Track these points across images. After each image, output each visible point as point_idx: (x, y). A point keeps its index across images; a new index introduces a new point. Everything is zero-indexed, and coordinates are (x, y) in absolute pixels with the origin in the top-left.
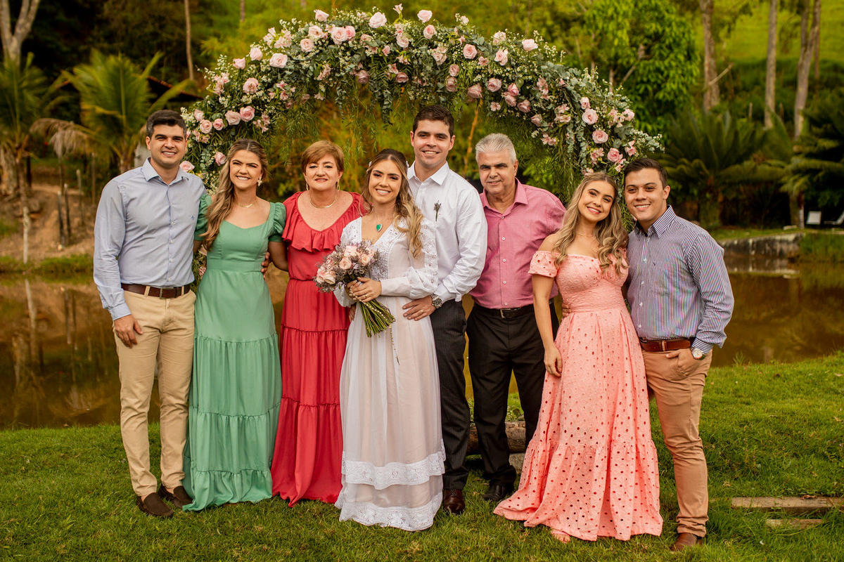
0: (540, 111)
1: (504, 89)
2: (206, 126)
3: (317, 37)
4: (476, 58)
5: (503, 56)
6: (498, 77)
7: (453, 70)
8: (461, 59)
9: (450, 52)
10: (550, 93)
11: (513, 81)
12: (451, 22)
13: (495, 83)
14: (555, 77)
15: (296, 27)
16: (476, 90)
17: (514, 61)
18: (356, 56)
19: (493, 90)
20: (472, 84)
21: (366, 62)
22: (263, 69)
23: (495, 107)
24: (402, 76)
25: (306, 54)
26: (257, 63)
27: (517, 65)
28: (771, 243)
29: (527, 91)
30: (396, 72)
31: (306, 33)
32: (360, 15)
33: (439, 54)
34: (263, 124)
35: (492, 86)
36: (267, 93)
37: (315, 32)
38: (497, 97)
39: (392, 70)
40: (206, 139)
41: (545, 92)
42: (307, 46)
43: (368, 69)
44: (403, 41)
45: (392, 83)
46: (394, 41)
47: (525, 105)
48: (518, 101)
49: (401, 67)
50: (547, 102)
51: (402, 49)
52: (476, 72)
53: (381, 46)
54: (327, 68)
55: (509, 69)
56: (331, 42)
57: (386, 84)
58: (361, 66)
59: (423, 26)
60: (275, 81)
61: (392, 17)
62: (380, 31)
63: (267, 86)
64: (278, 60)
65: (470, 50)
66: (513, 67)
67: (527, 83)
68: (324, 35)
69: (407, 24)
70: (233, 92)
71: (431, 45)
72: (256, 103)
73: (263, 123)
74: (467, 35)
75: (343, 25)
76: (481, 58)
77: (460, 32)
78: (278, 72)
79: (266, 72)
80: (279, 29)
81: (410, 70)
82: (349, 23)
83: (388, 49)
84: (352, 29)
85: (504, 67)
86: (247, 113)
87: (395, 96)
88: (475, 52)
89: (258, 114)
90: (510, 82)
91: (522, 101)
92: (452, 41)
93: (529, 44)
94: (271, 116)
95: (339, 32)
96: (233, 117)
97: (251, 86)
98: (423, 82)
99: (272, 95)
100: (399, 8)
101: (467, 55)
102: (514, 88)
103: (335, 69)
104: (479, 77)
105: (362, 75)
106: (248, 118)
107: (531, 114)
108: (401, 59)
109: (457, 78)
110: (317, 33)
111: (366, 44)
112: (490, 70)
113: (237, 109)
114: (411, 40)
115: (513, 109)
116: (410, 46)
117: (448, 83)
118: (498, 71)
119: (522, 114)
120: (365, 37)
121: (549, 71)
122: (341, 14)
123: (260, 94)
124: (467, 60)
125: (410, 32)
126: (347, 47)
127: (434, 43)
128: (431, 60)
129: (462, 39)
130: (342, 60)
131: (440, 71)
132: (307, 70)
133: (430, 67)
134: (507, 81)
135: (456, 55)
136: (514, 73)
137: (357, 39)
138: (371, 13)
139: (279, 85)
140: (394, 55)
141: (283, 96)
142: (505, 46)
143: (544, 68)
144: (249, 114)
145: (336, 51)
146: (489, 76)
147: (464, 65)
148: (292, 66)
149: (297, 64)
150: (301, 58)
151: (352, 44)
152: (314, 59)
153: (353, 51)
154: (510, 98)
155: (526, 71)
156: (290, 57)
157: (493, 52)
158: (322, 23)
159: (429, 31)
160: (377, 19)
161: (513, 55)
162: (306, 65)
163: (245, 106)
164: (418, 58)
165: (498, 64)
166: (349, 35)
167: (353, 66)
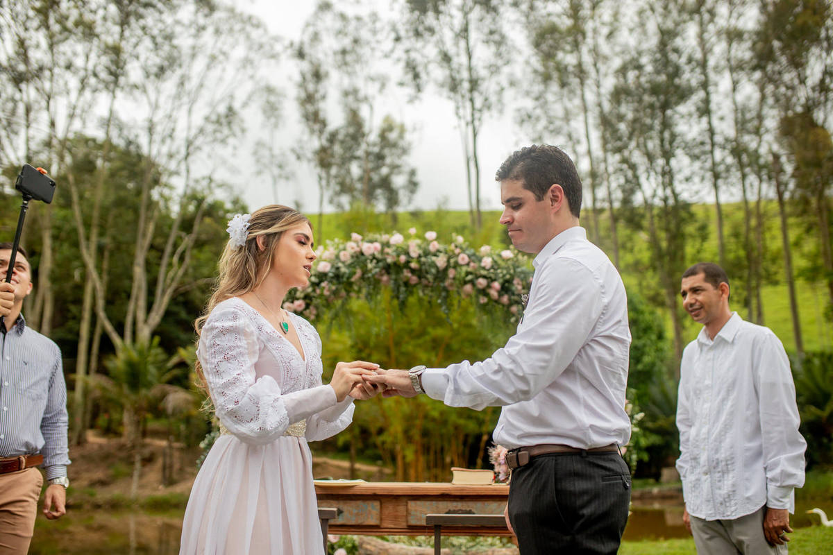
0: (516, 302)
1: (489, 286)
3: (353, 251)
4: (468, 264)
5: (487, 262)
6: (484, 277)
7: (451, 273)
8: (457, 265)
9: (448, 261)
10: (524, 289)
11: (495, 280)
12: (450, 240)
13: (482, 282)
14: (527, 277)
15: (338, 244)
16: (468, 287)
17: (495, 265)
18: (381, 264)
19: (480, 287)
20: (466, 283)
21: (388, 269)
22: (313, 272)
23: (483, 300)
24: (414, 279)
25: (343, 263)
27: (498, 268)
29: (506, 288)
30: (409, 275)
31: (345, 249)
32: (385, 237)
33: (441, 261)
35: (480, 284)
36: (314, 291)
37: (351, 247)
38: (484, 292)
39: (406, 274)
41: (520, 287)
42: (346, 256)
43: (388, 273)
44: (414, 252)
45: (406, 284)
46: (407, 253)
47: (505, 299)
48: (500, 294)
49: (413, 271)
51: (412, 258)
52: (468, 273)
53: (398, 256)
54: (359, 272)
55: (492, 271)
56: (362, 254)
57: (401, 283)
58: (384, 271)
59: (428, 242)
60: (321, 281)
61: (407, 237)
62: (398, 247)
63: (314, 285)
64: (324, 267)
65: (463, 259)
66: (494, 269)
67: (506, 281)
68: (357, 249)
69: (418, 241)
71: (435, 255)
72: (306, 297)
73: (310, 313)
74: (461, 248)
75: (371, 242)
76: (472, 264)
77: (456, 247)
78: (322, 276)
79: (315, 275)
81: (419, 273)
82: (376, 241)
83: (403, 258)
84: (378, 245)
85: (488, 270)
88: (467, 259)
89: (307, 306)
90: (494, 280)
91: (503, 295)
92: (451, 254)
93: (507, 254)
94: (317, 307)
95: (369, 248)
96: (289, 307)
98: (429, 282)
100: (412, 231)
101: (461, 262)
102: (497, 285)
103: (365, 271)
104: (470, 277)
105: (385, 278)
106: (300, 308)
107: (511, 304)
108: (413, 265)
109: (454, 278)
110: (353, 248)
111: (388, 254)
112: (478, 273)
113: (292, 302)
114: (421, 252)
115: (497, 302)
116: (420, 256)
117: (447, 283)
118: (483, 272)
119: (503, 305)
120: (387, 250)
121: (522, 272)
122: (371, 236)
123: (310, 290)
124: (461, 265)
125: (419, 247)
126: (374, 257)
127: (438, 254)
128: (434, 265)
129: (457, 251)
130: (370, 266)
131: (442, 274)
132: (344, 273)
133: (433, 271)
134: (491, 280)
135: (452, 261)
136: (496, 274)
137: (382, 252)
138: (393, 235)
139: (323, 284)
140: (408, 262)
141: (326, 293)
142: (489, 255)
143: (519, 270)
144: (300, 306)
145: (366, 260)
146: (477, 277)
147: (458, 269)
148: (333, 270)
149: (338, 268)
150: (340, 265)
151: (378, 256)
152: (350, 266)
153: (378, 261)
154: (494, 293)
155: (505, 272)
156: (333, 266)
157: (480, 260)
158: (356, 242)
159: (434, 246)
160: (396, 239)
161: (495, 262)
162: (343, 270)
163: (298, 299)
164: (424, 264)
165: (484, 268)
166: (376, 248)
167: (377, 270)
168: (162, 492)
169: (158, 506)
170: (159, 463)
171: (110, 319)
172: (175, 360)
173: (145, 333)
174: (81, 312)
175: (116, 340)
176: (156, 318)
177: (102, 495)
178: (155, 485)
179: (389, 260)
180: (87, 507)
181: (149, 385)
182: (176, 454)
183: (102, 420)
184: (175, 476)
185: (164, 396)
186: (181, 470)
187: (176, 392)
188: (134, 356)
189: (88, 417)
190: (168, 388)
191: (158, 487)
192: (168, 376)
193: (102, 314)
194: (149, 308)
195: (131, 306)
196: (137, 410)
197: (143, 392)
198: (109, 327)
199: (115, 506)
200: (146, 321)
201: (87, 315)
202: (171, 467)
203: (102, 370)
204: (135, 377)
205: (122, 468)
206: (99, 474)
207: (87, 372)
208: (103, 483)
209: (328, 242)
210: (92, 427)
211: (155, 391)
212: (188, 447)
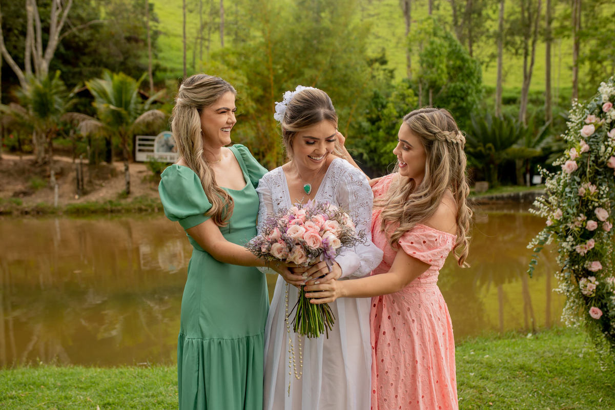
168: (79, 201)
169: (78, 212)
170: (72, 176)
171: (10, 52)
172: (77, 90)
173: (43, 66)
175: (20, 72)
176: (50, 52)
177: (28, 203)
178: (72, 195)
180: (16, 213)
181: (56, 112)
182: (85, 169)
184: (86, 188)
185: (74, 122)
186: (90, 182)
187: (84, 120)
190: (76, 115)
191: (74, 197)
192: (70, 104)
194: (45, 44)
196: (48, 134)
197: (51, 117)
199: (40, 212)
200: (43, 56)
202: (83, 179)
203: (9, 99)
204: (43, 106)
205: (38, 181)
206: (19, 187)
208: (25, 194)
212: (93, 164)
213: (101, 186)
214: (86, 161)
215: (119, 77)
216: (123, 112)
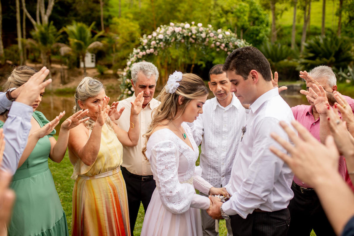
0: (230, 51)
1: (221, 45)
2: (141, 54)
3: (171, 31)
4: (213, 37)
5: (220, 36)
6: (219, 42)
7: (207, 40)
8: (209, 37)
9: (207, 35)
10: (233, 46)
11: (223, 43)
12: (207, 27)
13: (218, 44)
14: (234, 42)
15: (165, 27)
16: (213, 45)
18: (182, 36)
21: (184, 37)
23: (218, 50)
24: (193, 41)
25: (168, 35)
26: (155, 37)
27: (225, 38)
28: (292, 86)
29: (227, 46)
31: (168, 30)
32: (182, 24)
33: (203, 35)
34: (156, 53)
36: (157, 45)
38: (218, 47)
39: (191, 39)
40: (141, 57)
41: (231, 46)
42: (169, 32)
43: (184, 39)
44: (194, 31)
45: (191, 43)
46: (191, 32)
47: (226, 49)
48: (224, 48)
49: (193, 39)
50: (232, 49)
51: (193, 34)
52: (214, 40)
53: (188, 33)
54: (174, 39)
55: (222, 40)
56: (174, 32)
57: (189, 43)
58: (182, 38)
59: (199, 28)
60: (160, 42)
61: (191, 25)
62: (188, 29)
63: (157, 44)
64: (161, 36)
65: (212, 35)
67: (227, 44)
68: (173, 30)
69: (195, 27)
70: (149, 45)
71: (201, 33)
72: (155, 48)
74: (211, 30)
75: (178, 27)
76: (215, 37)
77: (209, 30)
78: (160, 40)
79: (157, 40)
80: (161, 28)
81: (195, 39)
82: (180, 26)
83: (190, 34)
84: (180, 28)
86: (152, 50)
87: (191, 46)
89: (155, 51)
92: (207, 32)
93: (228, 33)
94: (158, 52)
95: (177, 29)
96: (148, 51)
97: (153, 44)
98: (199, 43)
99: (159, 46)
100: (193, 23)
102: (223, 45)
103: (176, 39)
104: (214, 42)
105: (183, 41)
106: (152, 52)
107: (227, 52)
108: (194, 36)
109: (208, 42)
110: (171, 29)
111: (184, 32)
112: (217, 40)
113: (149, 49)
114: (196, 32)
115: (223, 50)
116: (196, 33)
117: (205, 43)
118: (219, 40)
119: (225, 51)
120: (184, 30)
121: (233, 40)
122: (178, 24)
123: (156, 45)
124: (211, 37)
125: (196, 29)
126: (179, 34)
127: (202, 32)
128: (201, 37)
129: (209, 31)
130: (178, 37)
131: (204, 40)
132: (168, 40)
133: (201, 39)
134: (221, 43)
135: (208, 36)
136: (223, 41)
137: (182, 31)
138: (186, 24)
139: (161, 43)
140: (191, 35)
141: (162, 46)
142: (221, 33)
143: (231, 39)
144: (152, 51)
145: (176, 34)
146: (217, 41)
147: (210, 39)
148: (164, 38)
149: (166, 38)
150: (167, 36)
151: (181, 32)
152: (170, 37)
153: (181, 34)
154: (222, 48)
155: (227, 40)
156: (164, 36)
157: (218, 35)
158: (172, 26)
159: (201, 29)
160: (187, 26)
161: (223, 36)
162: (168, 38)
163: (151, 48)
164: (198, 36)
165: (219, 39)
166: (180, 30)
167: (180, 38)
168: (62, 87)
169: (61, 93)
170: (59, 75)
171: (29, 12)
172: (61, 31)
173: (46, 19)
174: (15, 8)
175: (34, 22)
176: (49, 12)
178: (59, 84)
179: (185, 35)
181: (51, 43)
182: (66, 71)
183: (31, 56)
184: (66, 81)
185: (58, 48)
186: (68, 78)
187: (63, 46)
188: (43, 29)
189: (25, 55)
190: (60, 44)
191: (60, 85)
192: (58, 38)
193: (25, 10)
194: (46, 7)
195: (38, 7)
196: (47, 54)
197: (49, 45)
198: (29, 16)
200: (45, 13)
201: (18, 10)
202: (64, 77)
203: (29, 36)
204: (44, 39)
207: (22, 37)
209: (161, 26)
210: (28, 59)
211: (54, 46)
212: (70, 69)
213: (73, 80)
214: (66, 67)
215: (80, 24)
216: (82, 43)
